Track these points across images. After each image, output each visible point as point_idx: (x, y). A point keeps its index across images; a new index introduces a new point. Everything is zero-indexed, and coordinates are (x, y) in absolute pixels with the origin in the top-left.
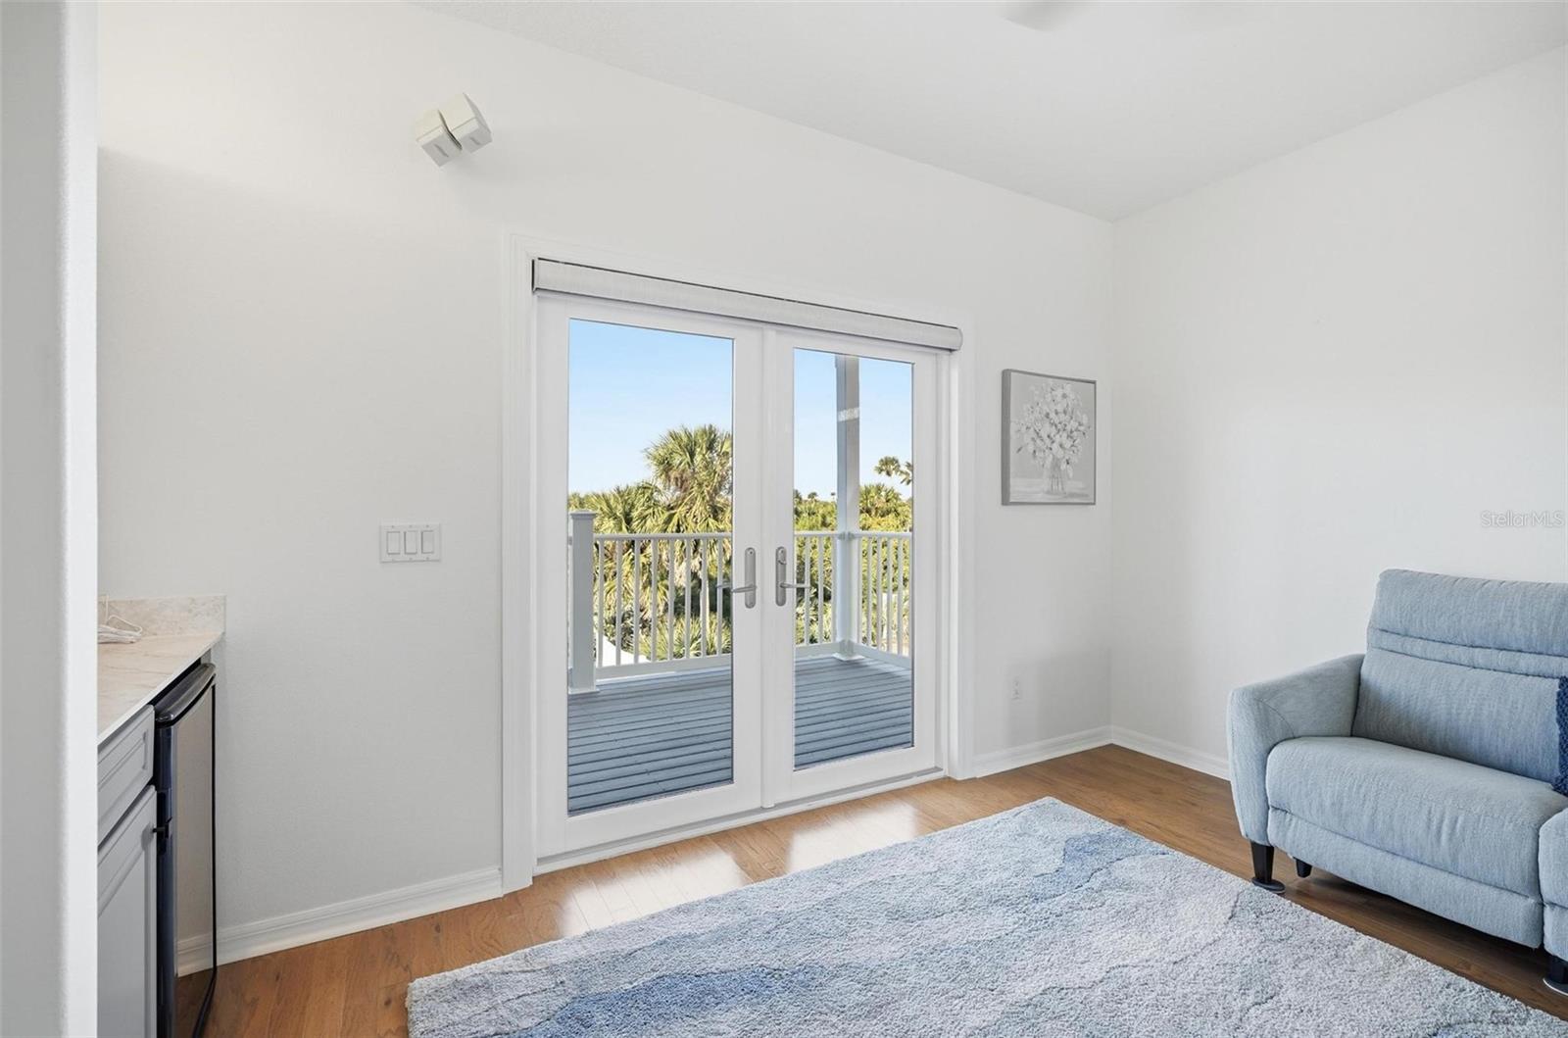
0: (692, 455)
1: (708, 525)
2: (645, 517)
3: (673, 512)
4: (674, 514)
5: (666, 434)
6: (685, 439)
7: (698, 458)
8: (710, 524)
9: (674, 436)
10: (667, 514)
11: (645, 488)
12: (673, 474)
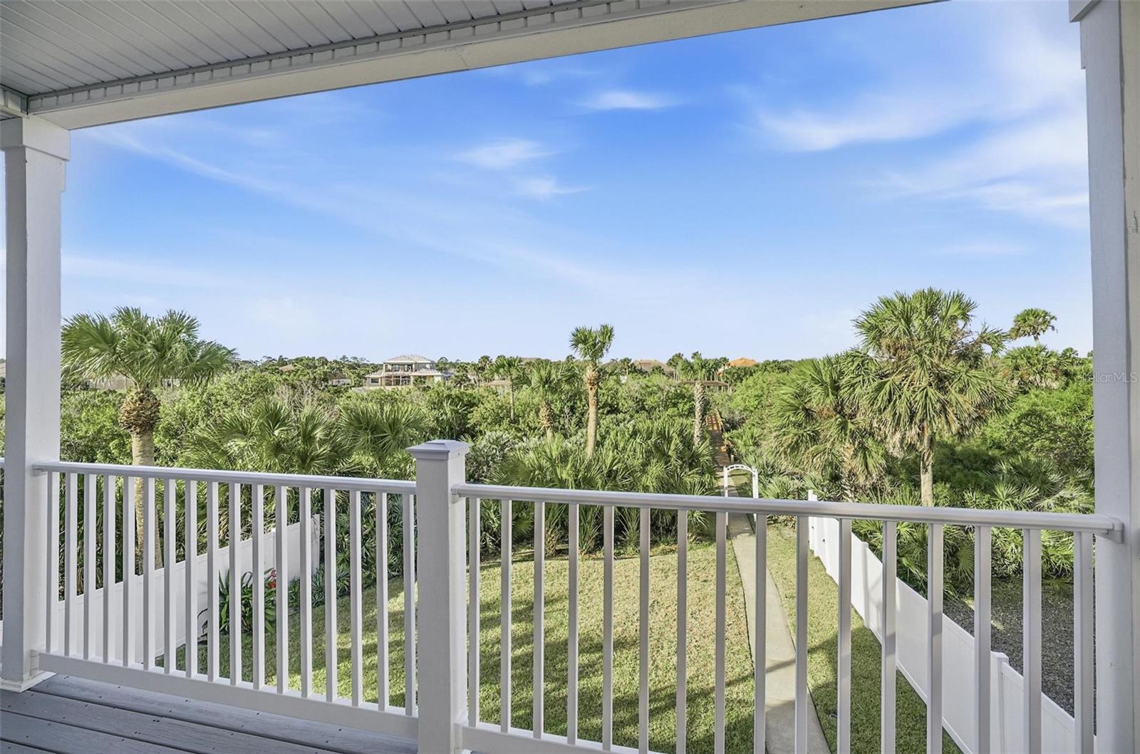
0: (908, 321)
1: (927, 395)
2: (853, 385)
3: (885, 380)
4: (886, 382)
5: (876, 301)
6: (900, 305)
7: (916, 323)
8: (930, 394)
9: (887, 303)
10: (878, 381)
11: (852, 356)
12: (884, 342)
